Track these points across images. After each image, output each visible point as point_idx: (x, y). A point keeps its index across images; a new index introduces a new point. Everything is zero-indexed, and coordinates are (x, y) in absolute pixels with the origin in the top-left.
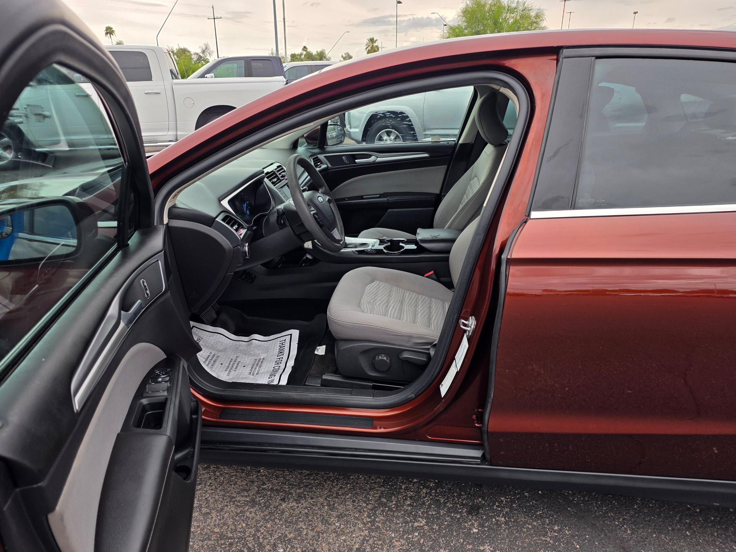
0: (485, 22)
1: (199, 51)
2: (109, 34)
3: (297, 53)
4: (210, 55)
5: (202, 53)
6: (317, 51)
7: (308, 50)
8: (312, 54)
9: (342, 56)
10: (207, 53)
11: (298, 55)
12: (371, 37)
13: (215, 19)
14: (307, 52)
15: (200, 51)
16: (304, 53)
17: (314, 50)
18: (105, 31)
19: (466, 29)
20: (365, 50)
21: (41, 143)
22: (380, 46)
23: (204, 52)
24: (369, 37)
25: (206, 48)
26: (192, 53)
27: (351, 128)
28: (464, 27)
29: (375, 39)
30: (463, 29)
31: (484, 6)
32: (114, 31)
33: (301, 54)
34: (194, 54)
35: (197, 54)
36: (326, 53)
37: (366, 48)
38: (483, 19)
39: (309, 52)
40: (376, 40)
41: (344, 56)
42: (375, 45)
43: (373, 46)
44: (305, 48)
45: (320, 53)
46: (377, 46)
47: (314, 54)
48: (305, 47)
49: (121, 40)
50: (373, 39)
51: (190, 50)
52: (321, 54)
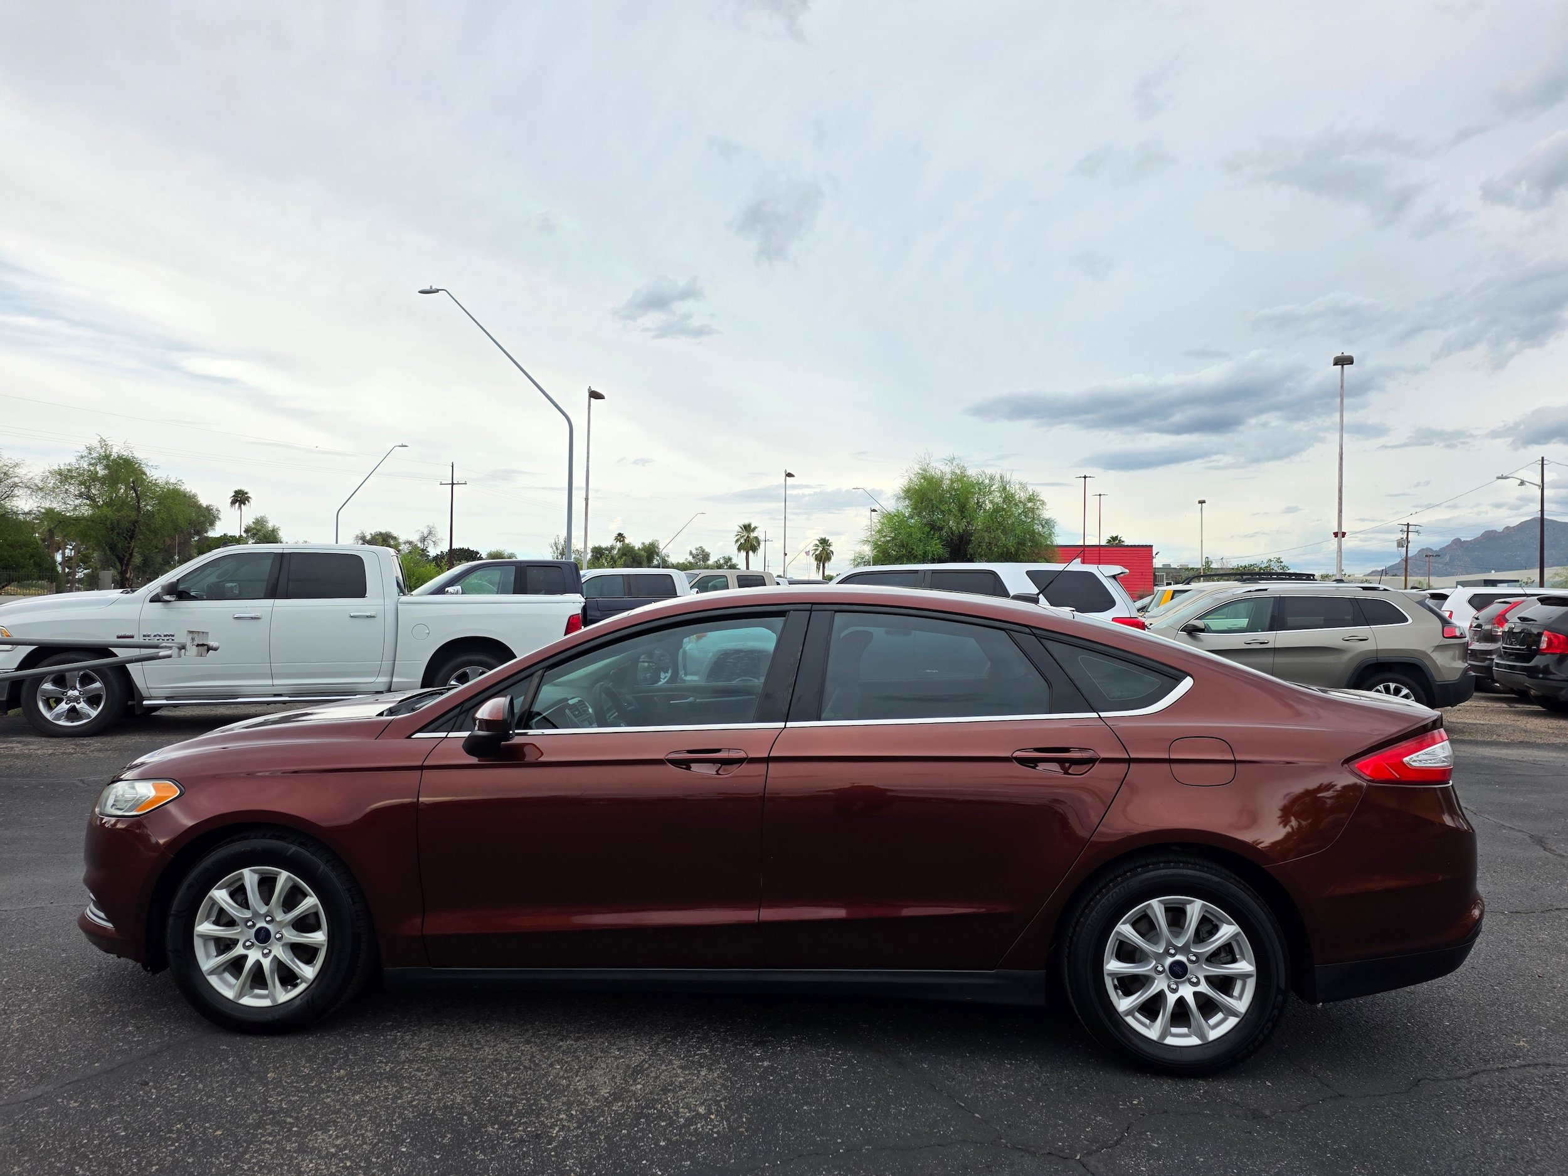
0: (944, 507)
1: (415, 538)
2: (237, 504)
3: (604, 545)
4: (434, 544)
5: (421, 542)
6: (643, 543)
7: (627, 541)
8: (633, 548)
9: (691, 553)
10: (430, 542)
11: (606, 549)
12: (746, 522)
13: (454, 486)
14: (623, 544)
15: (418, 538)
16: (619, 545)
17: (636, 541)
18: (232, 498)
19: (912, 518)
20: (734, 543)
21: (153, 692)
22: (761, 537)
23: (424, 540)
24: (741, 523)
25: (430, 533)
26: (400, 541)
27: (686, 674)
28: (907, 515)
29: (753, 526)
30: (906, 517)
31: (941, 480)
32: (249, 497)
33: (612, 548)
34: (405, 543)
35: (410, 543)
36: (661, 546)
37: (737, 541)
38: (940, 502)
39: (628, 544)
40: (755, 528)
41: (694, 552)
42: (753, 535)
43: (748, 537)
44: (620, 537)
45: (649, 547)
46: (756, 538)
47: (636, 548)
48: (620, 535)
49: (263, 515)
50: (749, 525)
51: (395, 534)
52: (651, 549)
